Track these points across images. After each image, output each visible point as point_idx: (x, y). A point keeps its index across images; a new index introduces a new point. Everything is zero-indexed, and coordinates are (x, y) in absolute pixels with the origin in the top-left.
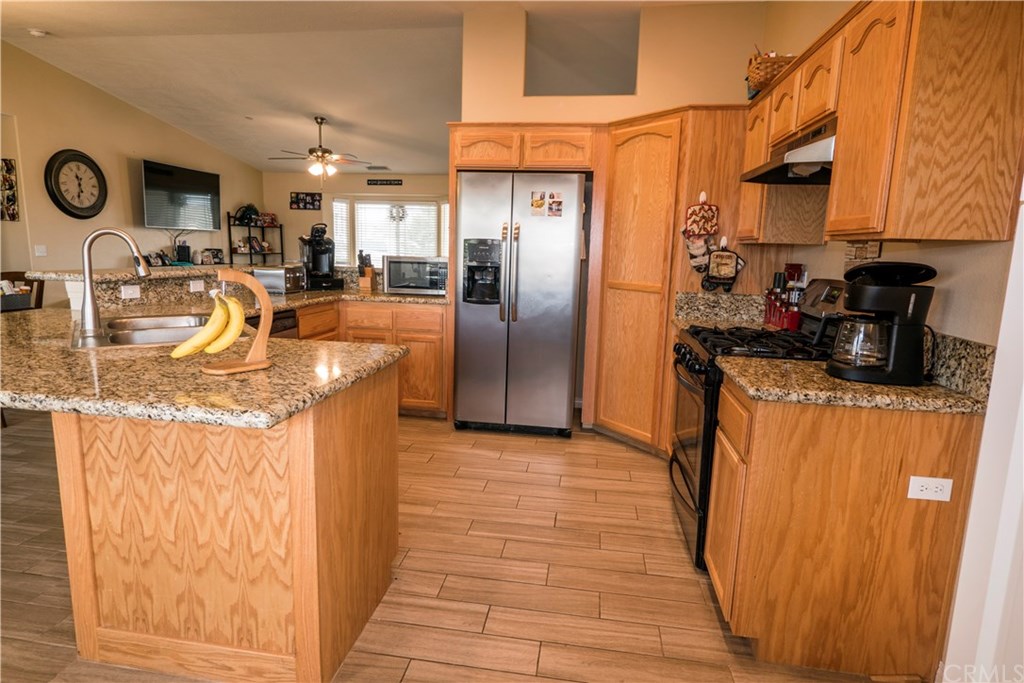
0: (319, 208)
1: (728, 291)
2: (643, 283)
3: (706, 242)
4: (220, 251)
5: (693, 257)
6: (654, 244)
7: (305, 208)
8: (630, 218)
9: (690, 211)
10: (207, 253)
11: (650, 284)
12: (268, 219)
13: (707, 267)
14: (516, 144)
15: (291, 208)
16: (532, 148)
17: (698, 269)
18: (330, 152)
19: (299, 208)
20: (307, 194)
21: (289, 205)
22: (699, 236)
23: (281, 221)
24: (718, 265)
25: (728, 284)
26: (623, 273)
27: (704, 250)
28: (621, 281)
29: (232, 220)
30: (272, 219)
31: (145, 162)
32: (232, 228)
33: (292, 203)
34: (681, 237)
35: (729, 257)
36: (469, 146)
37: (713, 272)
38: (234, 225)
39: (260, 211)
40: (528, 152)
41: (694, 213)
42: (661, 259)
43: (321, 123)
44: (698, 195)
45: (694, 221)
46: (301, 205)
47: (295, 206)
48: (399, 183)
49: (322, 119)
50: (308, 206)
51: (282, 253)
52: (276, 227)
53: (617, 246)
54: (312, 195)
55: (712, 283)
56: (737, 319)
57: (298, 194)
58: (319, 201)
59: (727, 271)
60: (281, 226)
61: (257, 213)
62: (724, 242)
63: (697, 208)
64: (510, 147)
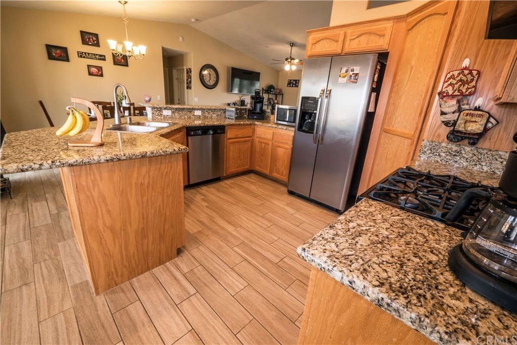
0: (298, 86)
1: (473, 144)
2: (403, 131)
3: (458, 102)
5: (443, 113)
6: (416, 103)
7: (292, 86)
8: (406, 83)
9: (449, 76)
11: (407, 131)
12: (278, 91)
13: (455, 123)
14: (341, 39)
15: (287, 86)
16: (351, 40)
17: (446, 124)
18: (294, 59)
19: (290, 86)
20: (294, 80)
22: (453, 96)
23: (283, 92)
24: (466, 122)
25: (474, 139)
26: (393, 123)
27: (455, 108)
28: (391, 128)
29: (265, 91)
30: (280, 91)
31: (232, 68)
32: (264, 95)
33: (288, 84)
34: (437, 97)
35: (480, 116)
36: (315, 43)
37: (460, 127)
38: (264, 93)
39: (276, 87)
40: (347, 43)
41: (453, 77)
42: (418, 114)
43: (292, 46)
44: (462, 61)
45: (451, 84)
46: (291, 85)
47: (289, 86)
49: (293, 44)
50: (294, 85)
52: (280, 94)
53: (394, 103)
54: (296, 81)
55: (456, 136)
56: (476, 168)
57: (291, 80)
58: (298, 83)
59: (475, 127)
60: (283, 94)
61: (274, 88)
62: (479, 102)
63: (456, 73)
64: (337, 41)
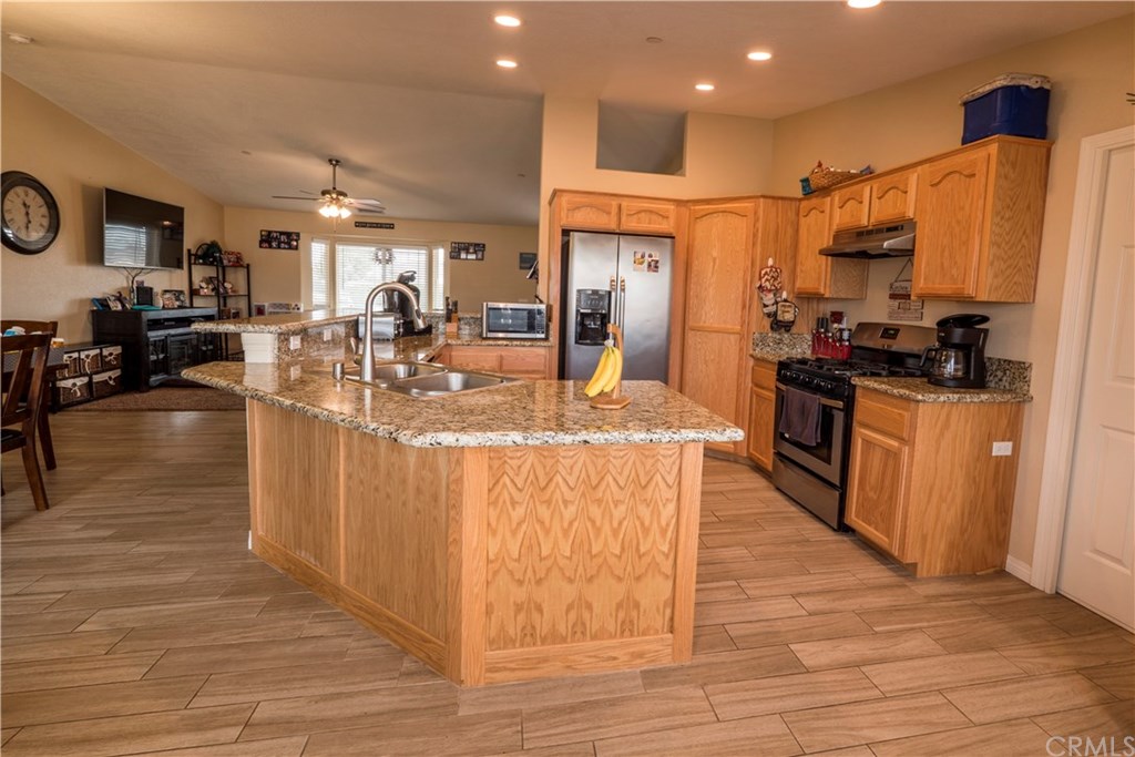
0: (296, 248)
1: (788, 331)
2: (723, 326)
3: (775, 295)
4: (181, 292)
5: (765, 306)
6: (733, 297)
7: (279, 248)
8: (710, 275)
9: (763, 272)
10: (167, 296)
11: (729, 326)
12: (233, 258)
13: (775, 314)
14: (614, 210)
15: (261, 247)
17: (769, 315)
18: (345, 195)
19: (271, 247)
20: (282, 233)
21: (258, 244)
22: (770, 291)
23: (246, 261)
24: (784, 312)
25: (787, 326)
26: (703, 318)
27: (773, 301)
28: (701, 324)
29: (193, 258)
30: (238, 258)
31: (107, 190)
32: (193, 267)
33: (261, 242)
34: (756, 291)
35: (790, 306)
36: (574, 209)
37: (780, 318)
38: (195, 263)
39: (224, 250)
40: (624, 218)
41: (766, 273)
42: (740, 308)
43: (335, 166)
44: (767, 259)
45: (767, 280)
46: (274, 244)
47: (265, 245)
48: (391, 226)
49: (337, 161)
50: (283, 245)
51: (249, 296)
52: (242, 266)
53: (697, 296)
54: (288, 235)
55: (779, 325)
56: (794, 351)
57: (270, 232)
58: (297, 241)
59: (789, 317)
60: (248, 265)
61: (220, 251)
62: (784, 295)
63: (768, 270)
64: (609, 213)
